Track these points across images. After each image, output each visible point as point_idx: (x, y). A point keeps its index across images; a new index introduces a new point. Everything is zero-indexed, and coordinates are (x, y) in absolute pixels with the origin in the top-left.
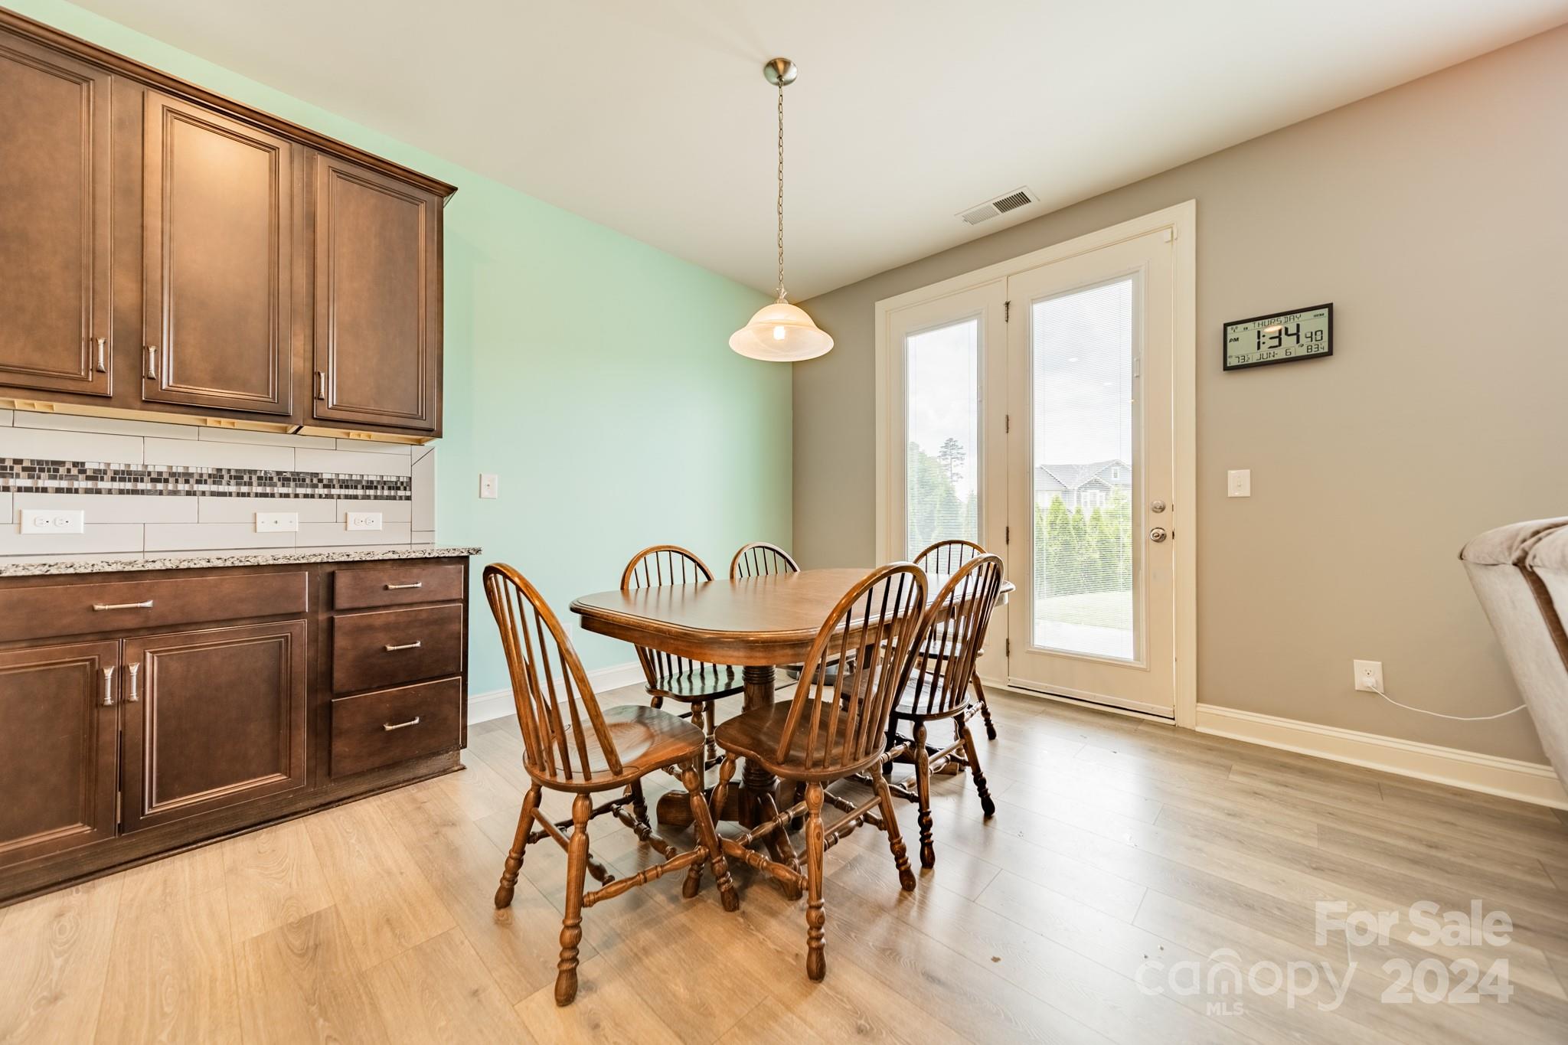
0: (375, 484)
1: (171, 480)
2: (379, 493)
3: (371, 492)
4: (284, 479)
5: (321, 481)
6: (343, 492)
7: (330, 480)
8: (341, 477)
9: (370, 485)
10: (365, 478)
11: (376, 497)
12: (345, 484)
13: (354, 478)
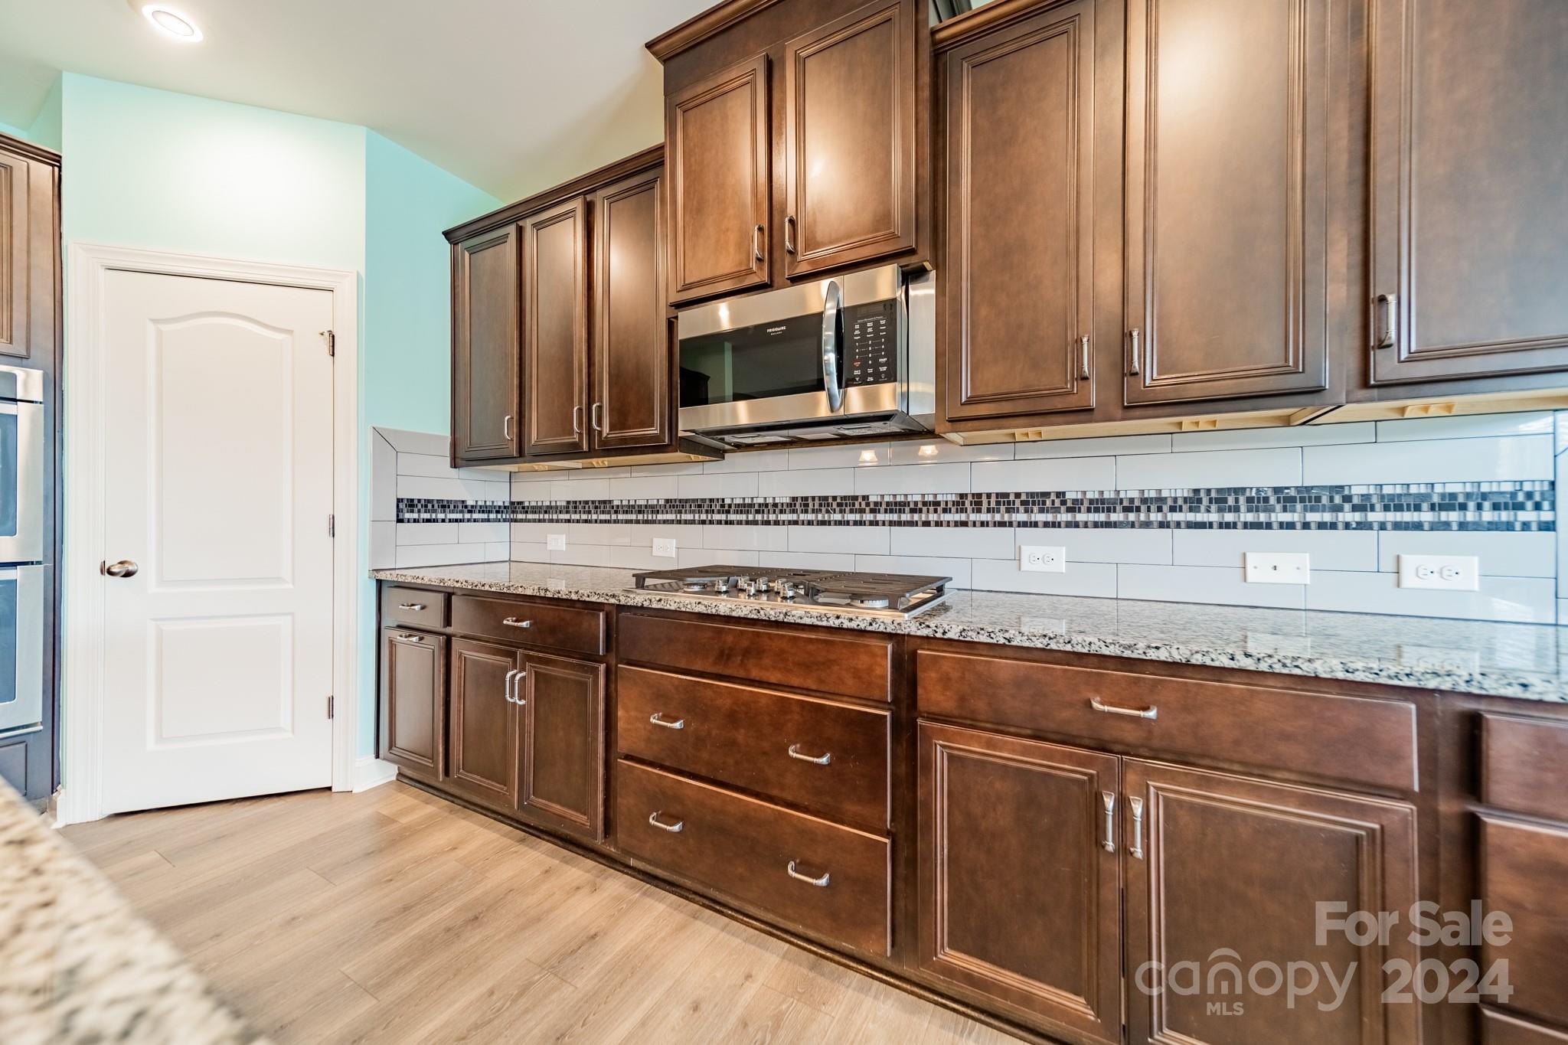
0: (1461, 499)
1: (1143, 508)
2: (1470, 516)
3: (1453, 516)
4: (1286, 499)
5: (1347, 499)
6: (1391, 517)
7: (1366, 497)
8: (1387, 490)
9: (1449, 502)
10: (1438, 489)
11: (1463, 526)
12: (1392, 504)
13: (1413, 490)
